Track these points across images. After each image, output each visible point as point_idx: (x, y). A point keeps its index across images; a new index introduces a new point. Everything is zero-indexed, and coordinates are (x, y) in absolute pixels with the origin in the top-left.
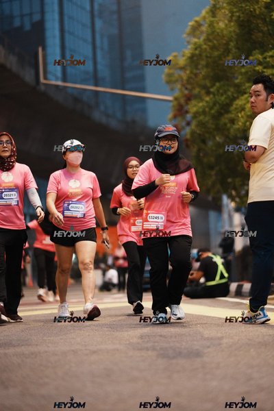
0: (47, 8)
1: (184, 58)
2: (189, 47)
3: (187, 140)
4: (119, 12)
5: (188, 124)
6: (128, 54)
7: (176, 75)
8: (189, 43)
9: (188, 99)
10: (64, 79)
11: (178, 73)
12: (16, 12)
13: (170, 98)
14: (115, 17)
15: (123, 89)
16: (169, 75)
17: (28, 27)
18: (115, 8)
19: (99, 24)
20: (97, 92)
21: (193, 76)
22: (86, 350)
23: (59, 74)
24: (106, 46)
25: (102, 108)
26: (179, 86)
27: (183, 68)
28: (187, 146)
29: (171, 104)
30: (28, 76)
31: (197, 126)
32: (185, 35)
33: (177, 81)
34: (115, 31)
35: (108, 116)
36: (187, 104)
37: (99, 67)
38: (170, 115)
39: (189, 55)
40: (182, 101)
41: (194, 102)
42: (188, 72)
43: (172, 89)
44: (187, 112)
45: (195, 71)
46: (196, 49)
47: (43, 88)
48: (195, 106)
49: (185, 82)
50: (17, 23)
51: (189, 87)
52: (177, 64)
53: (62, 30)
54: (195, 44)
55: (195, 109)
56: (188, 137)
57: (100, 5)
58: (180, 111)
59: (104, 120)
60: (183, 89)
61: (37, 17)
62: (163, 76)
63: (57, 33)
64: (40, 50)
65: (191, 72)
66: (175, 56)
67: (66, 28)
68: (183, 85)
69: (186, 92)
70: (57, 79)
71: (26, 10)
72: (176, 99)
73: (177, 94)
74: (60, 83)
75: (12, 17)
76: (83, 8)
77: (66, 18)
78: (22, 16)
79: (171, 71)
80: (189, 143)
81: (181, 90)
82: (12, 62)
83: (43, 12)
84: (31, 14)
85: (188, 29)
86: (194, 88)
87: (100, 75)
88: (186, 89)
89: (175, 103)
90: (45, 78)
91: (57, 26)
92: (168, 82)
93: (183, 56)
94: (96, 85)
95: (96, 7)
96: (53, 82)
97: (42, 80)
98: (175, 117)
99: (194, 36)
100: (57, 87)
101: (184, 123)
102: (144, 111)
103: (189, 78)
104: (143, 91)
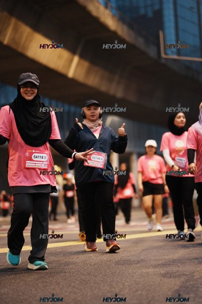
12: (142, 4)
17: (150, 14)
30: (152, 52)
47: (163, 61)
50: (142, 11)
53: (176, 16)
63: (172, 18)
64: (161, 33)
67: (179, 14)
70: (173, 53)
71: (149, 2)
74: (175, 57)
75: (138, 8)
77: (179, 7)
78: (146, 6)
82: (140, 43)
83: (161, 3)
84: (152, 5)
91: (172, 12)
96: (171, 56)
97: (163, 55)
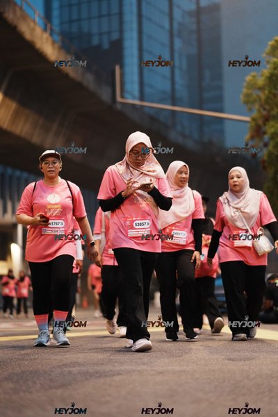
0: (126, 27)
1: (263, 78)
2: (268, 66)
3: (264, 162)
4: (199, 31)
5: (266, 145)
6: (207, 74)
7: (255, 96)
8: (268, 62)
9: (266, 119)
10: (142, 98)
11: (255, 93)
12: (95, 30)
13: (247, 119)
14: (194, 36)
15: (201, 109)
16: (248, 95)
17: (106, 45)
18: (194, 27)
19: (178, 43)
20: (174, 112)
21: (272, 97)
22: (152, 370)
23: (136, 93)
24: (184, 66)
25: (179, 128)
26: (257, 106)
27: (261, 89)
28: (264, 168)
29: (249, 125)
30: (105, 95)
31: (275, 147)
32: (264, 55)
33: (254, 101)
34: (194, 51)
35: (184, 136)
36: (265, 124)
37: (177, 87)
38: (247, 136)
39: (268, 75)
40: (260, 122)
41: (272, 123)
42: (266, 92)
43: (250, 110)
44: (265, 133)
45: (273, 91)
46: (275, 69)
47: (119, 107)
48: (273, 126)
49: (263, 101)
50: (95, 41)
51: (267, 107)
52: (256, 84)
53: (141, 50)
54: (275, 63)
55: (273, 130)
56: (265, 158)
57: (180, 24)
58: (258, 132)
59: (180, 140)
60: (262, 109)
61: (115, 36)
62: (241, 97)
63: (135, 52)
64: (117, 68)
65: (270, 92)
66: (254, 77)
67: (145, 46)
68: (261, 106)
69: (265, 113)
70: (134, 98)
71: (105, 29)
72: (254, 119)
73: (255, 114)
74: (137, 102)
75: (90, 35)
76: (162, 27)
77: (145, 38)
78: (100, 34)
79: (250, 91)
80: (266, 165)
81: (259, 111)
82: (89, 81)
83: (121, 31)
84: (109, 33)
85: (268, 49)
86: (272, 109)
87: (178, 95)
88: (265, 109)
89: (253, 124)
90: (122, 97)
91: (135, 44)
92: (246, 102)
93: (262, 76)
94: (174, 104)
95: (176, 26)
96: (130, 101)
97: (119, 99)
98: (252, 138)
99: (274, 56)
100: (133, 105)
101: (261, 145)
102: (222, 132)
103: (268, 98)
104: (221, 111)
